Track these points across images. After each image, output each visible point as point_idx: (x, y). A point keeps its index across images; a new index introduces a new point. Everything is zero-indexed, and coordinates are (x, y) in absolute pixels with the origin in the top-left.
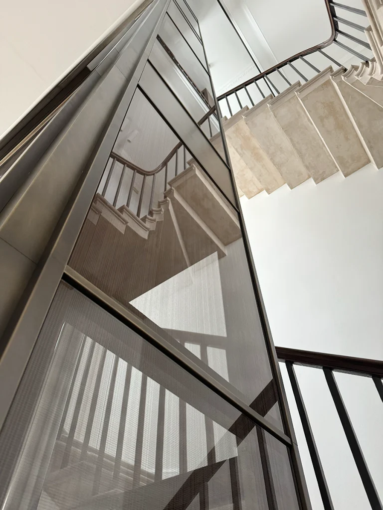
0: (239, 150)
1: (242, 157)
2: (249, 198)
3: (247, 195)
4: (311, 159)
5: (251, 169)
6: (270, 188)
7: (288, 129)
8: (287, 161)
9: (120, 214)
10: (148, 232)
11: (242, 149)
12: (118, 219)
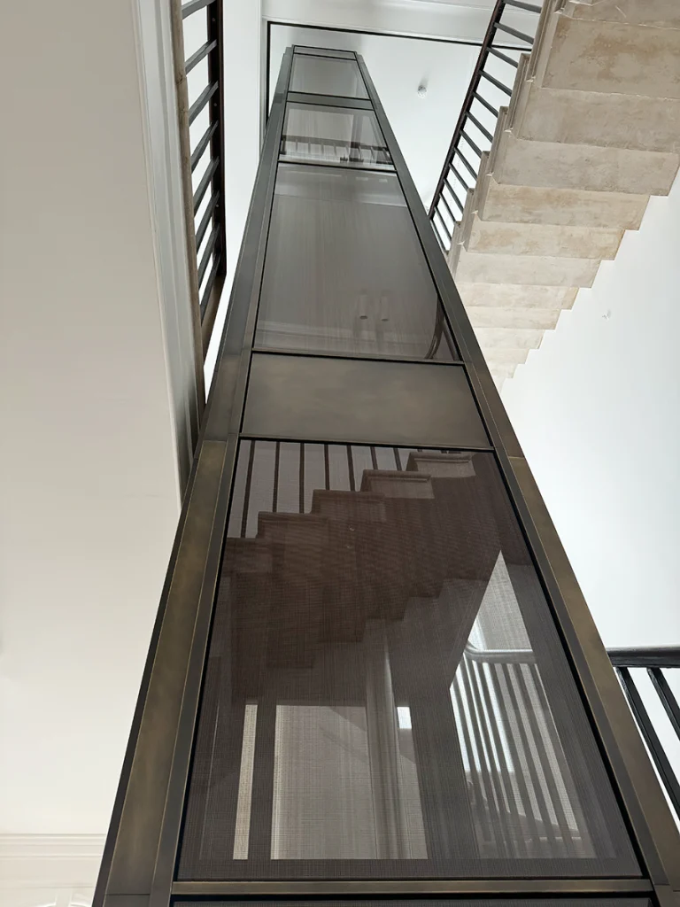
0: (527, 217)
1: (540, 222)
2: (613, 257)
3: (604, 257)
4: (652, 132)
5: (571, 223)
6: (631, 220)
7: (567, 134)
8: (618, 167)
9: (415, 473)
10: (470, 462)
11: (530, 213)
12: (420, 482)
